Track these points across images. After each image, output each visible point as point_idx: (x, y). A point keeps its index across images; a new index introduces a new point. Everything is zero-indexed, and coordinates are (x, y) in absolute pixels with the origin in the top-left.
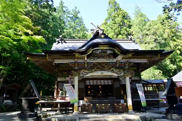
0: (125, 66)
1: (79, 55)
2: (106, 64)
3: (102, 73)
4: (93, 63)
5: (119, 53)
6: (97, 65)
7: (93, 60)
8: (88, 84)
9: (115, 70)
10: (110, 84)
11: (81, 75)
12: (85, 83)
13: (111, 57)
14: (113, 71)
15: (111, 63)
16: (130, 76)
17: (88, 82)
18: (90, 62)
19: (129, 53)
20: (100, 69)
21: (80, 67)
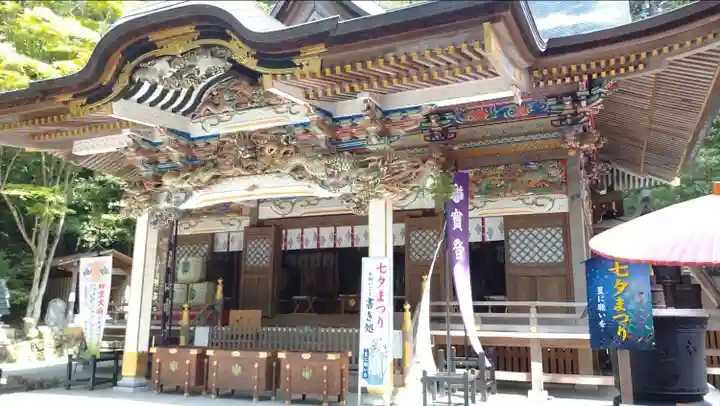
3: (254, 187)
4: (217, 136)
7: (215, 121)
8: (296, 246)
9: (310, 163)
11: (161, 207)
14: (299, 173)
15: (299, 131)
17: (294, 240)
18: (208, 134)
19: (299, 55)
20: (246, 169)
21: (164, 166)
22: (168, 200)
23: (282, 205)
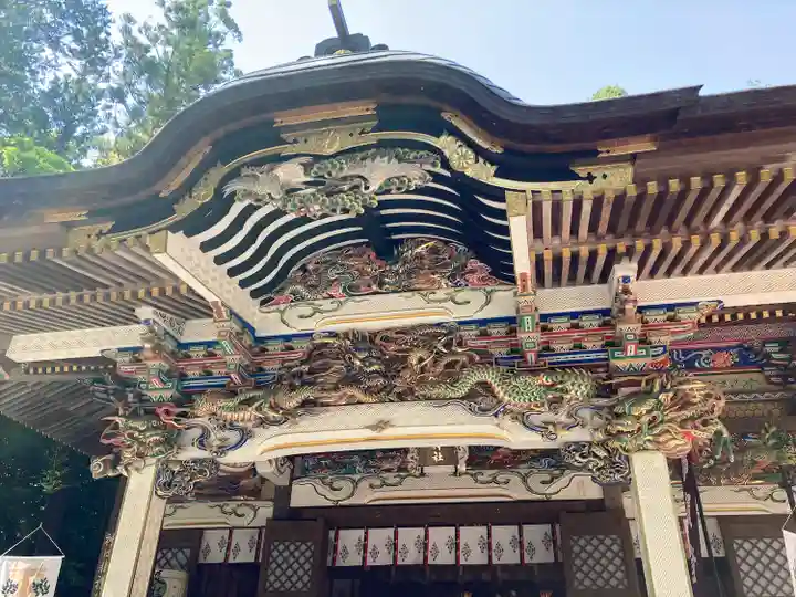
0: (614, 344)
1: (100, 234)
2: (429, 336)
3: (381, 425)
4: (309, 335)
5: (484, 173)
6: (340, 354)
7: (307, 310)
8: (354, 560)
9: (503, 379)
10: (542, 555)
11: (185, 455)
12: (326, 548)
13: (472, 272)
14: (480, 399)
15: (470, 333)
16: (680, 445)
17: (350, 549)
18: (286, 331)
19: (590, 155)
20: (368, 391)
21: (192, 384)
22: (202, 442)
23: (335, 485)
